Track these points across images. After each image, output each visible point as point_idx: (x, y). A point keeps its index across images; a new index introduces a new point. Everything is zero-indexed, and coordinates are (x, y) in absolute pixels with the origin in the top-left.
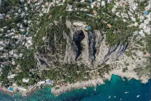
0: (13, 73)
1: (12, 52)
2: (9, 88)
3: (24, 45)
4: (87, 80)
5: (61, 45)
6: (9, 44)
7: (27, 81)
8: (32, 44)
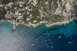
0: (29, 18)
1: (26, 8)
2: (27, 24)
3: (32, 4)
4: (62, 21)
5: (54, 7)
6: (25, 3)
7: (36, 22)
8: (36, 4)
